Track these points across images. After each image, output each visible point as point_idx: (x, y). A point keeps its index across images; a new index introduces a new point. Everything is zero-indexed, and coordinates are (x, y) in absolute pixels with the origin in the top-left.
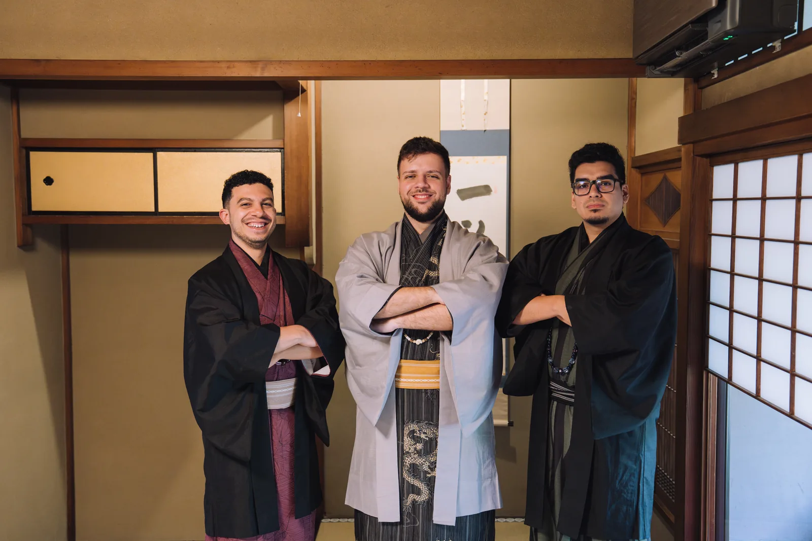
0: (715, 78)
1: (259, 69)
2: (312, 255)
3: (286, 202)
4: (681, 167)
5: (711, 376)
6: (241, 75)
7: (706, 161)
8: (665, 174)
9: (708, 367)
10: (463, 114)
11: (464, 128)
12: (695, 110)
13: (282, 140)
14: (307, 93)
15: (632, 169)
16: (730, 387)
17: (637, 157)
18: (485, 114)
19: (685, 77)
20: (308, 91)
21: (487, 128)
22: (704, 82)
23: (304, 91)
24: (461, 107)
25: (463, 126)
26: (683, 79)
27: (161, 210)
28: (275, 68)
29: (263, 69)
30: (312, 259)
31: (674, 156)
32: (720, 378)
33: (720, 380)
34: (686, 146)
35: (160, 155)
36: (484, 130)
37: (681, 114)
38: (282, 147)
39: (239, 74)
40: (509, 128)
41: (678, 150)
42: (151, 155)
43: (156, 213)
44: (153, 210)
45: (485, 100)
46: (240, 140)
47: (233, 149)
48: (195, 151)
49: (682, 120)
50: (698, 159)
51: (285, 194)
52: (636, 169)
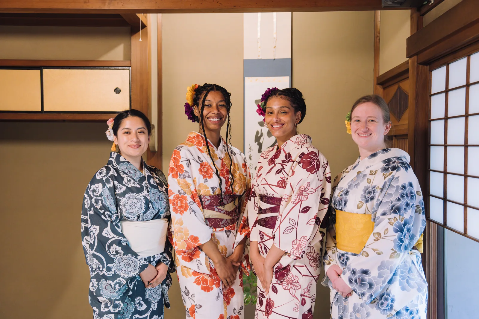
0: (432, 4)
1: (107, 4)
2: (154, 144)
3: (132, 104)
4: (408, 77)
5: (432, 223)
6: (94, 7)
7: (427, 68)
8: (399, 85)
9: (429, 218)
10: (259, 48)
11: (260, 58)
12: (418, 29)
13: (130, 61)
14: (147, 28)
15: (377, 85)
16: (446, 230)
17: (381, 75)
18: (274, 48)
19: (411, 9)
20: (148, 27)
21: (276, 58)
22: (424, 10)
23: (144, 26)
24: (258, 43)
25: (259, 56)
26: (409, 11)
27: (45, 109)
28: (118, 3)
29: (109, 4)
30: (154, 147)
31: (403, 69)
32: (438, 224)
33: (439, 226)
34: (413, 58)
35: (45, 71)
36: (273, 58)
37: (409, 35)
38: (130, 65)
39: (92, 7)
40: (290, 57)
41: (407, 62)
42: (39, 71)
43: (42, 112)
44: (40, 110)
45: (274, 38)
46: (100, 61)
47: (96, 68)
48: (69, 69)
49: (409, 40)
50: (420, 66)
51: (132, 98)
52: (379, 85)
